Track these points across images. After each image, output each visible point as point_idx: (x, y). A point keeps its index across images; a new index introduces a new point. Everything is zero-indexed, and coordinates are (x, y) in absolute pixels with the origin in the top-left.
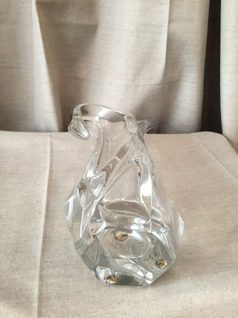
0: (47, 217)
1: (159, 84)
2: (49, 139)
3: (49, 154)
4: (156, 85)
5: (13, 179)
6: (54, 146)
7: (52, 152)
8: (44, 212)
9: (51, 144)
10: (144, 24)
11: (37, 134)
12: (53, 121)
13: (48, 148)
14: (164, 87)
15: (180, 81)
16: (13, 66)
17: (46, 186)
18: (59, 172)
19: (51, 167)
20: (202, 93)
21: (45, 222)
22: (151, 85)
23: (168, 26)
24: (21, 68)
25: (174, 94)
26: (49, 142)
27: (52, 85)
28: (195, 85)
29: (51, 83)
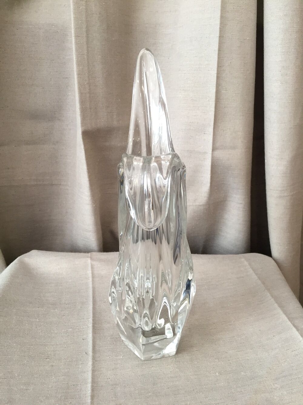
0: (94, 358)
1: (203, 205)
2: (89, 261)
3: (91, 279)
4: (200, 205)
5: (56, 310)
6: (95, 269)
7: (93, 277)
8: (90, 353)
9: (92, 268)
10: (188, 151)
11: (77, 254)
12: (93, 240)
13: (89, 272)
14: (209, 207)
15: (226, 201)
16: (54, 183)
17: (91, 320)
18: (103, 302)
19: (93, 297)
20: (250, 213)
21: (92, 365)
22: (196, 205)
23: (212, 154)
24: (60, 184)
25: (220, 213)
26: (90, 265)
27: (94, 205)
28: (241, 206)
29: (93, 204)
